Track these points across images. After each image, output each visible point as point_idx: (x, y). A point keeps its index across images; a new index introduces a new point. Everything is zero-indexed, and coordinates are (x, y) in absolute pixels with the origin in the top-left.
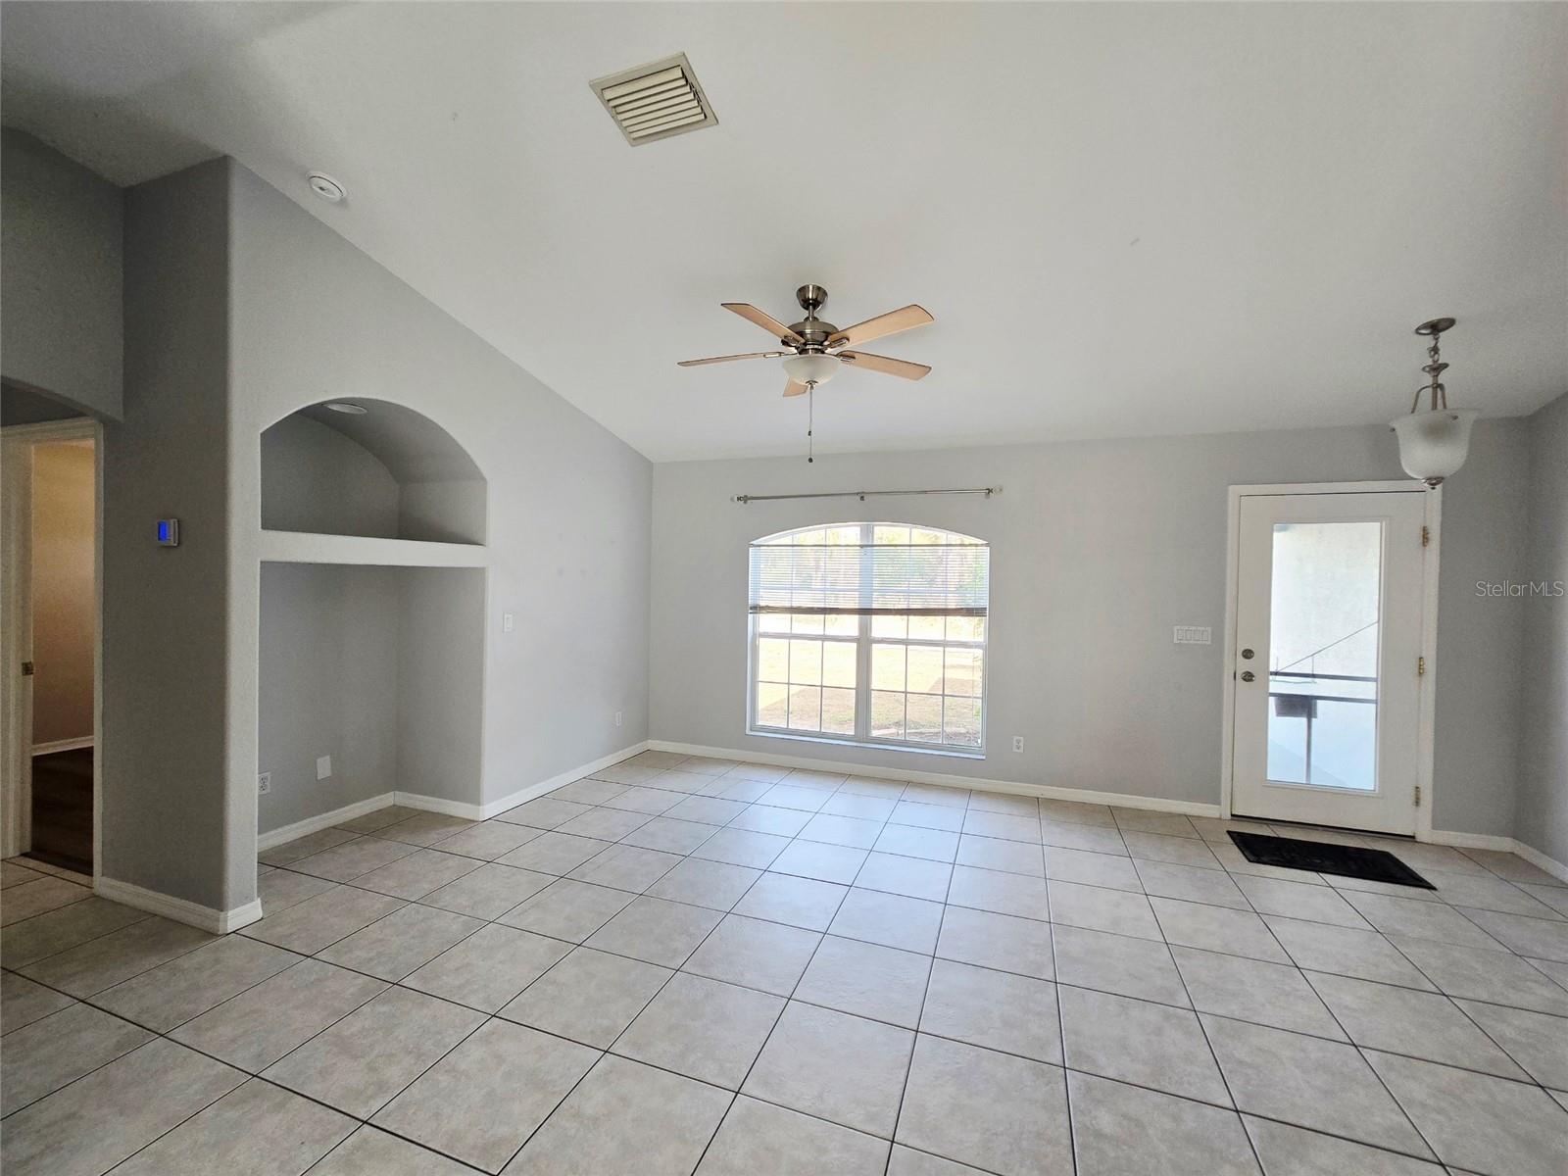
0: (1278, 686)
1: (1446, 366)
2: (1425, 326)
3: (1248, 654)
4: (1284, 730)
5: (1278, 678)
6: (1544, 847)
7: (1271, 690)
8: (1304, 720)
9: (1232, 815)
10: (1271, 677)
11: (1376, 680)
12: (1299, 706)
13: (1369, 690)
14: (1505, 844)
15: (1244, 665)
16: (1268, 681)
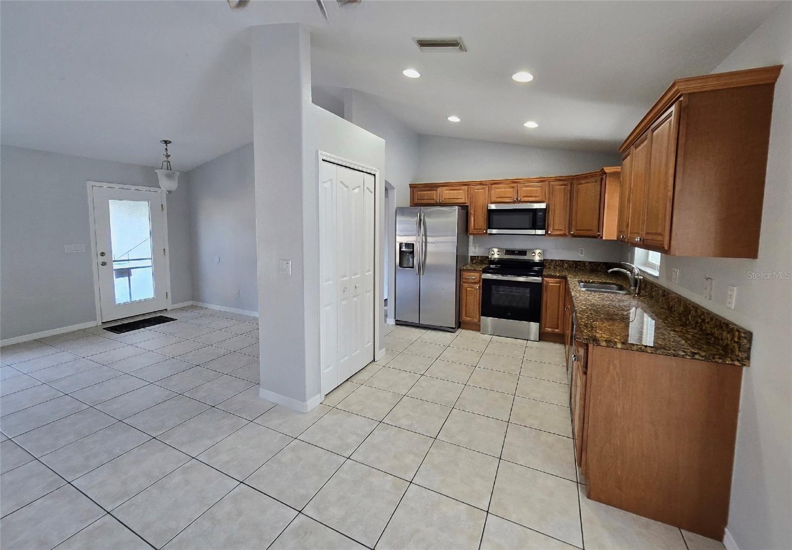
0: (116, 266)
1: (170, 156)
2: (163, 141)
3: (103, 254)
4: (120, 284)
5: (115, 263)
6: (201, 301)
7: (114, 268)
8: (127, 278)
9: (102, 323)
10: (113, 263)
11: (151, 259)
12: (125, 273)
13: (149, 263)
14: (190, 303)
15: (102, 259)
16: (112, 264)
